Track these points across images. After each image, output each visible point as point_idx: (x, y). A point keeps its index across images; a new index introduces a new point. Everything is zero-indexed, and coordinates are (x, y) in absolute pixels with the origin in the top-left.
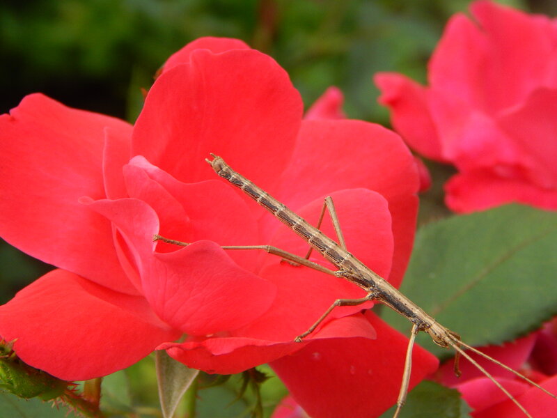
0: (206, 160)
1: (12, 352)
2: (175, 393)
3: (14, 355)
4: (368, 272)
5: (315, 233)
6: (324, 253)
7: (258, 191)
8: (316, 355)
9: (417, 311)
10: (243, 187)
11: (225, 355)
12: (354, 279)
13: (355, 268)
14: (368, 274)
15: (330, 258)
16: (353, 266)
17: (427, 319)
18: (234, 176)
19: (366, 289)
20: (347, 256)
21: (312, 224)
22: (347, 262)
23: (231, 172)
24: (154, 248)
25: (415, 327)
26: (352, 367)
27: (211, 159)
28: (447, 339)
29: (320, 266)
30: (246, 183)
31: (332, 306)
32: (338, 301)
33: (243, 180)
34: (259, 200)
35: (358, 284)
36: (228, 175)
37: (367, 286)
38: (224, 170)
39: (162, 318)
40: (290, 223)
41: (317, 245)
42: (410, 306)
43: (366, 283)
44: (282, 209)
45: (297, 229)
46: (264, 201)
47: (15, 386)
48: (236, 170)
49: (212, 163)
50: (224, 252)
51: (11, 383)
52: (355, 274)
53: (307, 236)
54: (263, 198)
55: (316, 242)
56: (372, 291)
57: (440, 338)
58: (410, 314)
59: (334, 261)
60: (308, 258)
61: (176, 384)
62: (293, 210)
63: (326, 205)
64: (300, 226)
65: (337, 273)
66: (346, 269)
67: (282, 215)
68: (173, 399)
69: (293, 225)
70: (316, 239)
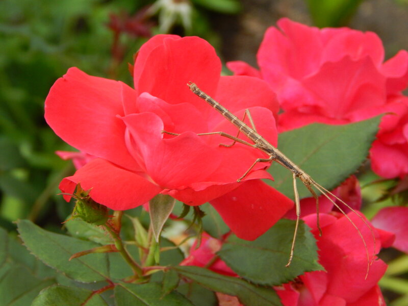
0: (188, 84)
1: (88, 196)
2: (159, 223)
3: (89, 197)
4: (271, 146)
5: (243, 125)
6: (248, 135)
7: (215, 102)
8: (234, 198)
9: (295, 166)
10: (206, 99)
11: (202, 191)
12: (263, 149)
13: (264, 143)
14: (270, 146)
15: (251, 138)
16: (262, 142)
17: (300, 171)
18: (202, 93)
19: (269, 154)
20: (260, 137)
21: (241, 119)
22: (260, 140)
23: (200, 91)
24: (162, 137)
25: (294, 175)
26: (253, 205)
27: (190, 84)
28: (311, 181)
29: (246, 142)
30: (208, 97)
31: (255, 162)
32: (258, 159)
33: (207, 96)
34: (215, 106)
35: (265, 151)
36: (199, 93)
37: (270, 153)
38: (197, 90)
39: (156, 180)
40: (231, 118)
41: (245, 131)
42: (292, 163)
43: (270, 151)
44: (227, 112)
45: (234, 122)
46: (217, 107)
47: (87, 216)
48: (203, 90)
49: (191, 86)
50: (199, 137)
51: (84, 214)
52: (264, 146)
53: (239, 126)
54: (217, 106)
55: (244, 129)
56: (273, 155)
57: (307, 180)
58: (291, 167)
59: (253, 139)
60: (237, 137)
61: (160, 218)
62: (233, 113)
63: (246, 113)
64: (236, 121)
65: (255, 146)
66: (259, 143)
67: (226, 114)
68: (158, 226)
69: (232, 120)
70: (244, 127)
